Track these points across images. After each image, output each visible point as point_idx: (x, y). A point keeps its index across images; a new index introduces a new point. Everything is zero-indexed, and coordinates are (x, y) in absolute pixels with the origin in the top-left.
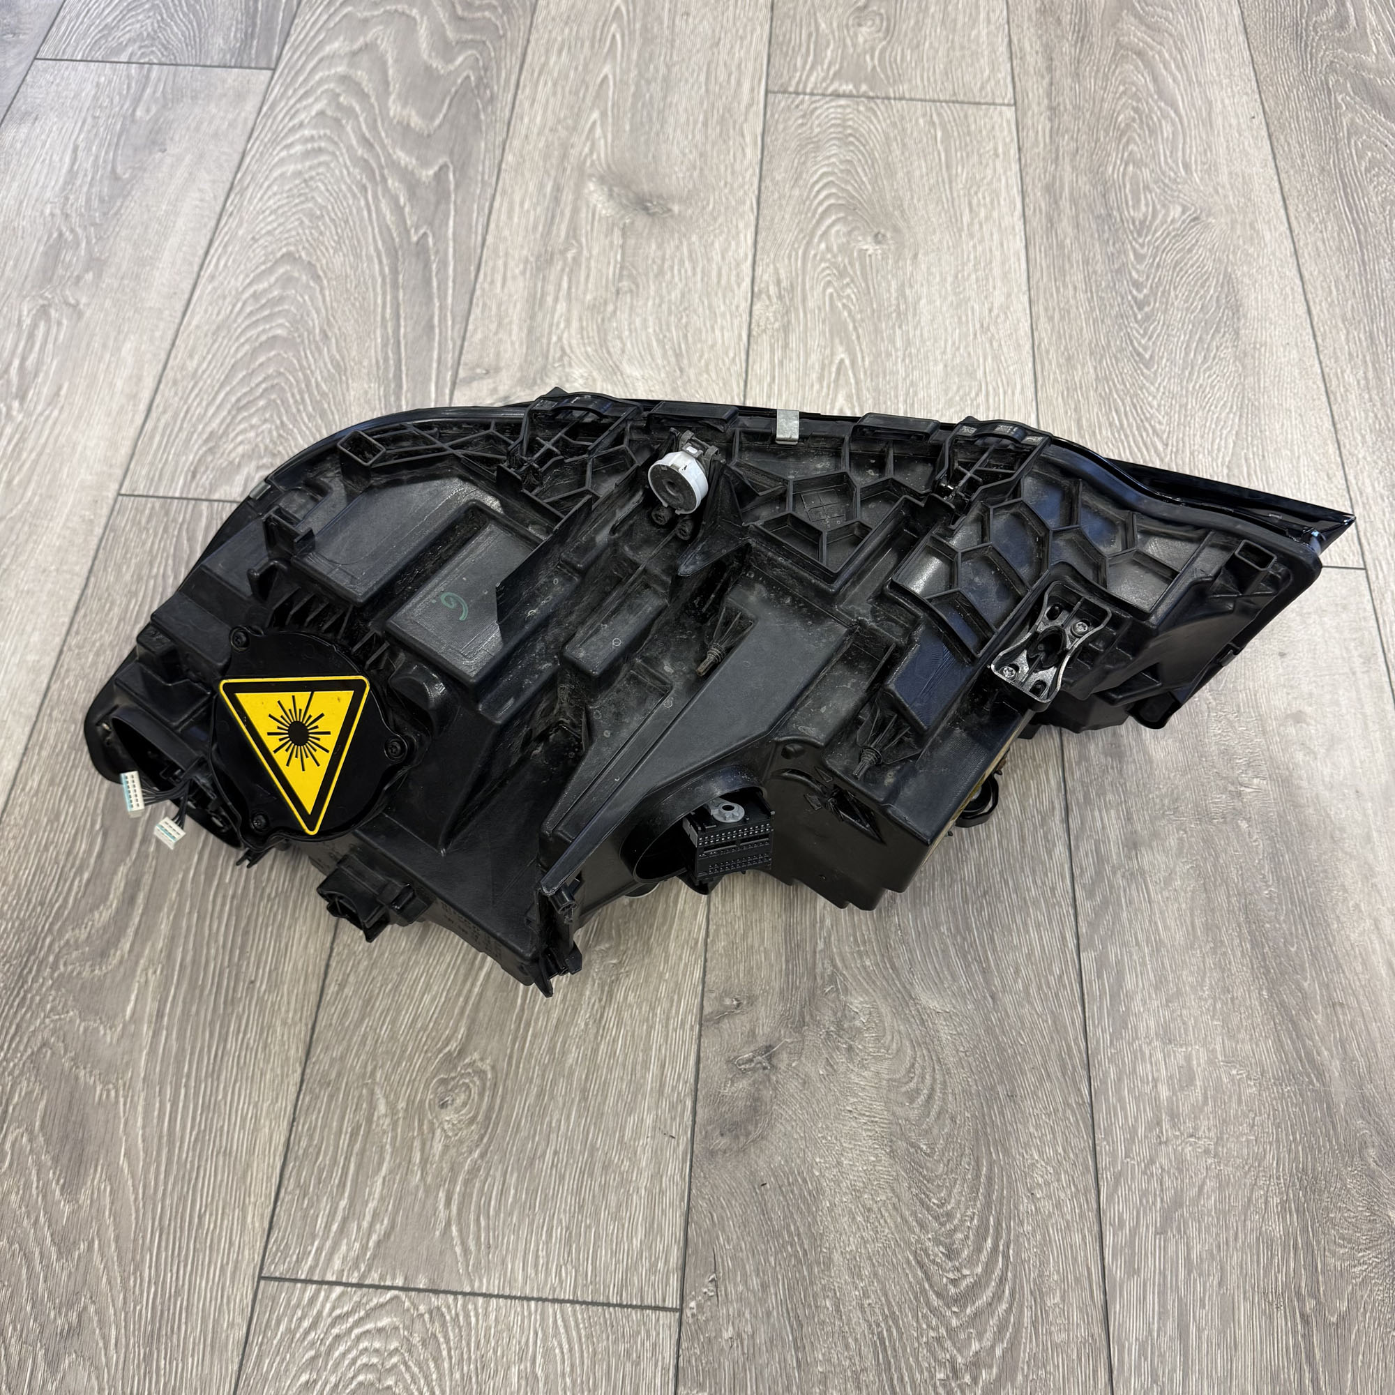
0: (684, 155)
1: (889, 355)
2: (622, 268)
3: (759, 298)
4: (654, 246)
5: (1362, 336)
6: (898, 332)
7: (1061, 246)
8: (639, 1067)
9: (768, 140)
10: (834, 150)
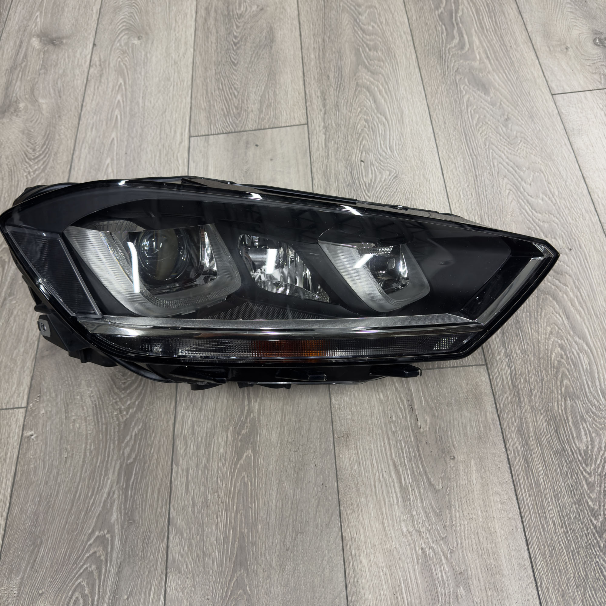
0: (70, 21)
1: (139, 78)
2: (42, 65)
3: (92, 66)
4: (55, 56)
5: (320, 40)
6: (143, 70)
7: (208, 29)
8: (20, 335)
9: (102, 10)
10: (127, 9)
